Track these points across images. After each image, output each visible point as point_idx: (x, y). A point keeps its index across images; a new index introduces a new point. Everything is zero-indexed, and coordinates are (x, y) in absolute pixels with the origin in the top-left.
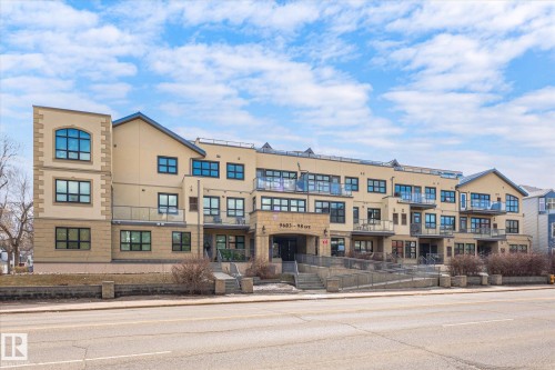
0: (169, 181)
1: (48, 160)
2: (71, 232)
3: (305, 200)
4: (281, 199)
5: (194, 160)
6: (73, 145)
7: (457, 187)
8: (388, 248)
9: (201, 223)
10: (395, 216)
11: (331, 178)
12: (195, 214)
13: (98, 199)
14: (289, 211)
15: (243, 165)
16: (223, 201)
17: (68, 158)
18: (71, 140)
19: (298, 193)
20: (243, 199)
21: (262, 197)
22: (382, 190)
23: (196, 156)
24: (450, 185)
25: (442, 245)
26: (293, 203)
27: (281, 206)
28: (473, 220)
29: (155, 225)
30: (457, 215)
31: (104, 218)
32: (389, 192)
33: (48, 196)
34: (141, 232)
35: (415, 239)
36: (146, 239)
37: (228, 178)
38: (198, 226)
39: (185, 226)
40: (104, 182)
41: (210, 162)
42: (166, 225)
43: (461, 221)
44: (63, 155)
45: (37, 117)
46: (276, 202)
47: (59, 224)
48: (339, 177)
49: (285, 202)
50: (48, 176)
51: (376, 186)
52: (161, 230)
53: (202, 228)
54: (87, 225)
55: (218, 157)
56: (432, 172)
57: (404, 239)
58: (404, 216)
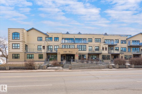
0: (40, 43)
1: (11, 40)
2: (16, 55)
3: (74, 45)
4: (67, 45)
5: (46, 37)
6: (16, 36)
7: (127, 39)
8: (100, 57)
9: (46, 52)
10: (103, 48)
11: (84, 39)
12: (44, 50)
13: (21, 48)
14: (70, 48)
15: (58, 38)
16: (53, 47)
17: (15, 39)
18: (16, 35)
19: (73, 43)
20: (58, 46)
21: (62, 45)
22: (100, 41)
23: (46, 36)
24: (124, 39)
25: (120, 56)
26: (71, 46)
27: (67, 47)
28: (133, 48)
29: (34, 53)
30: (127, 47)
31: (22, 52)
32: (102, 42)
33: (11, 47)
34: (29, 54)
35: (110, 54)
36: (33, 56)
37: (55, 41)
38: (45, 53)
39: (42, 53)
40: (22, 44)
41: (50, 37)
42: (37, 53)
43: (128, 49)
44: (14, 38)
45: (9, 31)
46: (66, 46)
47: (13, 53)
48: (86, 39)
49: (68, 46)
50: (11, 43)
51: (98, 40)
52: (36, 54)
53: (46, 53)
54: (19, 53)
55: (52, 36)
56: (117, 35)
57: (106, 54)
58: (106, 48)
